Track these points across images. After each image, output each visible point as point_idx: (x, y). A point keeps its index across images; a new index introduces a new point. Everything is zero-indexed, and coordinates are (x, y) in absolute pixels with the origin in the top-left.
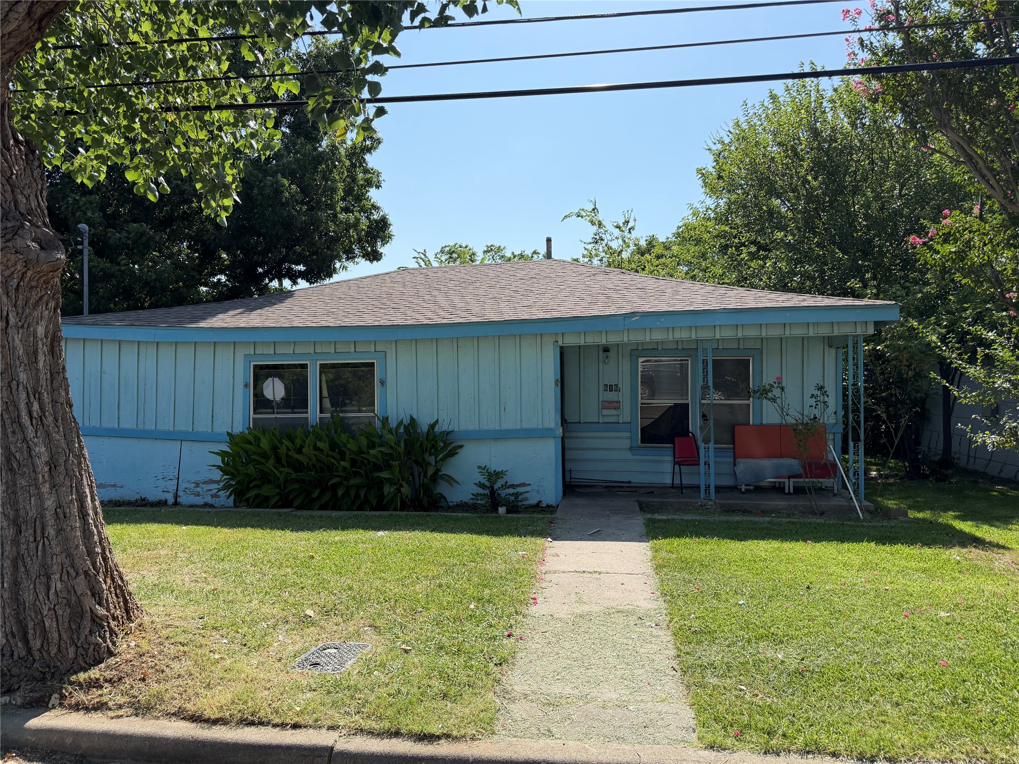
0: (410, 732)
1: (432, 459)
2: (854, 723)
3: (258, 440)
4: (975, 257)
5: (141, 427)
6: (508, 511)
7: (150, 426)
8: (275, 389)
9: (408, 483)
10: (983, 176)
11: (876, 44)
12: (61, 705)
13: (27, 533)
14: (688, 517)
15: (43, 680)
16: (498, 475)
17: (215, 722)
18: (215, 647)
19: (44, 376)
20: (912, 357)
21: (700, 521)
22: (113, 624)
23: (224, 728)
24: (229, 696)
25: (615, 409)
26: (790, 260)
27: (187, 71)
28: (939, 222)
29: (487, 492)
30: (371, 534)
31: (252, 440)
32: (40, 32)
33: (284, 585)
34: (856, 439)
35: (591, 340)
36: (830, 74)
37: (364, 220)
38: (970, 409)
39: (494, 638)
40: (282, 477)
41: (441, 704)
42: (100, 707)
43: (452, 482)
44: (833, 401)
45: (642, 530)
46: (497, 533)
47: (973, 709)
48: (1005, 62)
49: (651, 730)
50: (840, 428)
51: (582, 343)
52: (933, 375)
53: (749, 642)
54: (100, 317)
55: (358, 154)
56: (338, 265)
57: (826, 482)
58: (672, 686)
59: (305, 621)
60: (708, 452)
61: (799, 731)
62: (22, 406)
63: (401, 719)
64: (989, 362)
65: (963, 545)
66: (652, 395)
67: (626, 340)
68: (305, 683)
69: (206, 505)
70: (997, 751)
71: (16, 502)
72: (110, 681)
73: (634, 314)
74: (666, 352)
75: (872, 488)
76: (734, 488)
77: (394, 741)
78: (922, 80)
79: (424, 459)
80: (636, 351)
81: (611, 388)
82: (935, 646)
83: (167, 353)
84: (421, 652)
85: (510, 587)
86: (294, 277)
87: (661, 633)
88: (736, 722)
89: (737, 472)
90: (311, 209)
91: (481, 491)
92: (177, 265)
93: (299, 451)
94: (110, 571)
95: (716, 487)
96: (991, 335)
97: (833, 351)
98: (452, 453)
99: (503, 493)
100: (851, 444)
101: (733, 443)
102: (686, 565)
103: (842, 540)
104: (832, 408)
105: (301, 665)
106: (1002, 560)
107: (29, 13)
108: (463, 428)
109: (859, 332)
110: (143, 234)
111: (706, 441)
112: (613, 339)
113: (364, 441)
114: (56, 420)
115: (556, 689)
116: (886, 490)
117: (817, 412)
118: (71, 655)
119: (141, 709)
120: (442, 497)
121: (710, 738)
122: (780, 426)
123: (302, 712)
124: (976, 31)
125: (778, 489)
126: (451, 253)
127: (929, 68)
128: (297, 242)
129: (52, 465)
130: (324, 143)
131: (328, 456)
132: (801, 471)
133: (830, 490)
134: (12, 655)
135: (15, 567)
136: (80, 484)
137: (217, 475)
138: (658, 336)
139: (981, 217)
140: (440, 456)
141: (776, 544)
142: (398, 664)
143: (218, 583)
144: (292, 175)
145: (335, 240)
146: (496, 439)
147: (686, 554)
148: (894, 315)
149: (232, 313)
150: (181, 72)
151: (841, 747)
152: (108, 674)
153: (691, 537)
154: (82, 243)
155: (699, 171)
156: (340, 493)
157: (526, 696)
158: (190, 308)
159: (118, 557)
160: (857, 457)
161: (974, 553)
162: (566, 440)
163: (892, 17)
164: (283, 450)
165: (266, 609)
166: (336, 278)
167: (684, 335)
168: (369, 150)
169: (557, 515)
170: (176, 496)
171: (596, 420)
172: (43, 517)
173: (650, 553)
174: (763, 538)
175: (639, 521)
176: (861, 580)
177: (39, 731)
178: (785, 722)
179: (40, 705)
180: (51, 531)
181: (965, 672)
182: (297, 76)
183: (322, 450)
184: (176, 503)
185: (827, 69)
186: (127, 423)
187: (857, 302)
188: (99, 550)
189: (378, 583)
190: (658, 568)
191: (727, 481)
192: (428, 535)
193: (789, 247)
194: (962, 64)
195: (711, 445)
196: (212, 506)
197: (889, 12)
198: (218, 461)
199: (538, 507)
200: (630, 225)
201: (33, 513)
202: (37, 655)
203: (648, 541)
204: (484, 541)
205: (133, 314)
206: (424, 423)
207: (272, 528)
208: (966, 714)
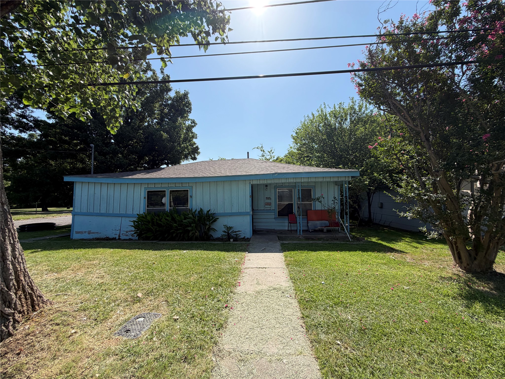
1: (208, 223)
3: (147, 217)
5: (108, 212)
6: (234, 241)
7: (111, 212)
16: (231, 228)
21: (299, 243)
22: (18, 316)
25: (269, 205)
29: (226, 234)
30: (181, 252)
31: (145, 217)
34: (346, 214)
35: (261, 182)
37: (190, 146)
39: (219, 309)
40: (154, 230)
43: (215, 231)
44: (338, 202)
45: (280, 248)
46: (228, 250)
51: (259, 183)
56: (182, 161)
57: (336, 228)
58: (303, 340)
59: (136, 300)
60: (300, 220)
66: (281, 201)
67: (273, 182)
69: (130, 239)
73: (276, 173)
74: (286, 187)
76: (308, 231)
79: (205, 222)
80: (276, 186)
81: (268, 198)
83: (117, 188)
85: (230, 277)
87: (293, 301)
89: (309, 225)
91: (224, 234)
93: (161, 220)
95: (303, 230)
97: (337, 186)
98: (215, 221)
99: (232, 234)
100: (345, 216)
101: (307, 216)
102: (297, 263)
104: (338, 204)
105: (120, 332)
108: (218, 212)
109: (347, 180)
111: (300, 216)
112: (269, 182)
117: (334, 206)
120: (211, 235)
122: (321, 210)
125: (321, 231)
131: (170, 222)
132: (329, 225)
133: (338, 231)
137: (133, 229)
138: (283, 181)
140: (211, 222)
146: (230, 216)
147: (296, 258)
148: (358, 174)
149: (142, 174)
153: (297, 251)
156: (174, 235)
160: (347, 220)
162: (254, 216)
164: (155, 220)
167: (292, 181)
168: (193, 127)
169: (250, 242)
170: (119, 236)
171: (263, 209)
173: (283, 258)
175: (278, 244)
181: (438, 327)
183: (168, 220)
184: (119, 239)
186: (103, 211)
187: (346, 170)
190: (288, 265)
191: (306, 229)
195: (301, 217)
198: (132, 224)
199: (244, 239)
200: (272, 152)
203: (283, 253)
204: (223, 254)
206: (205, 210)
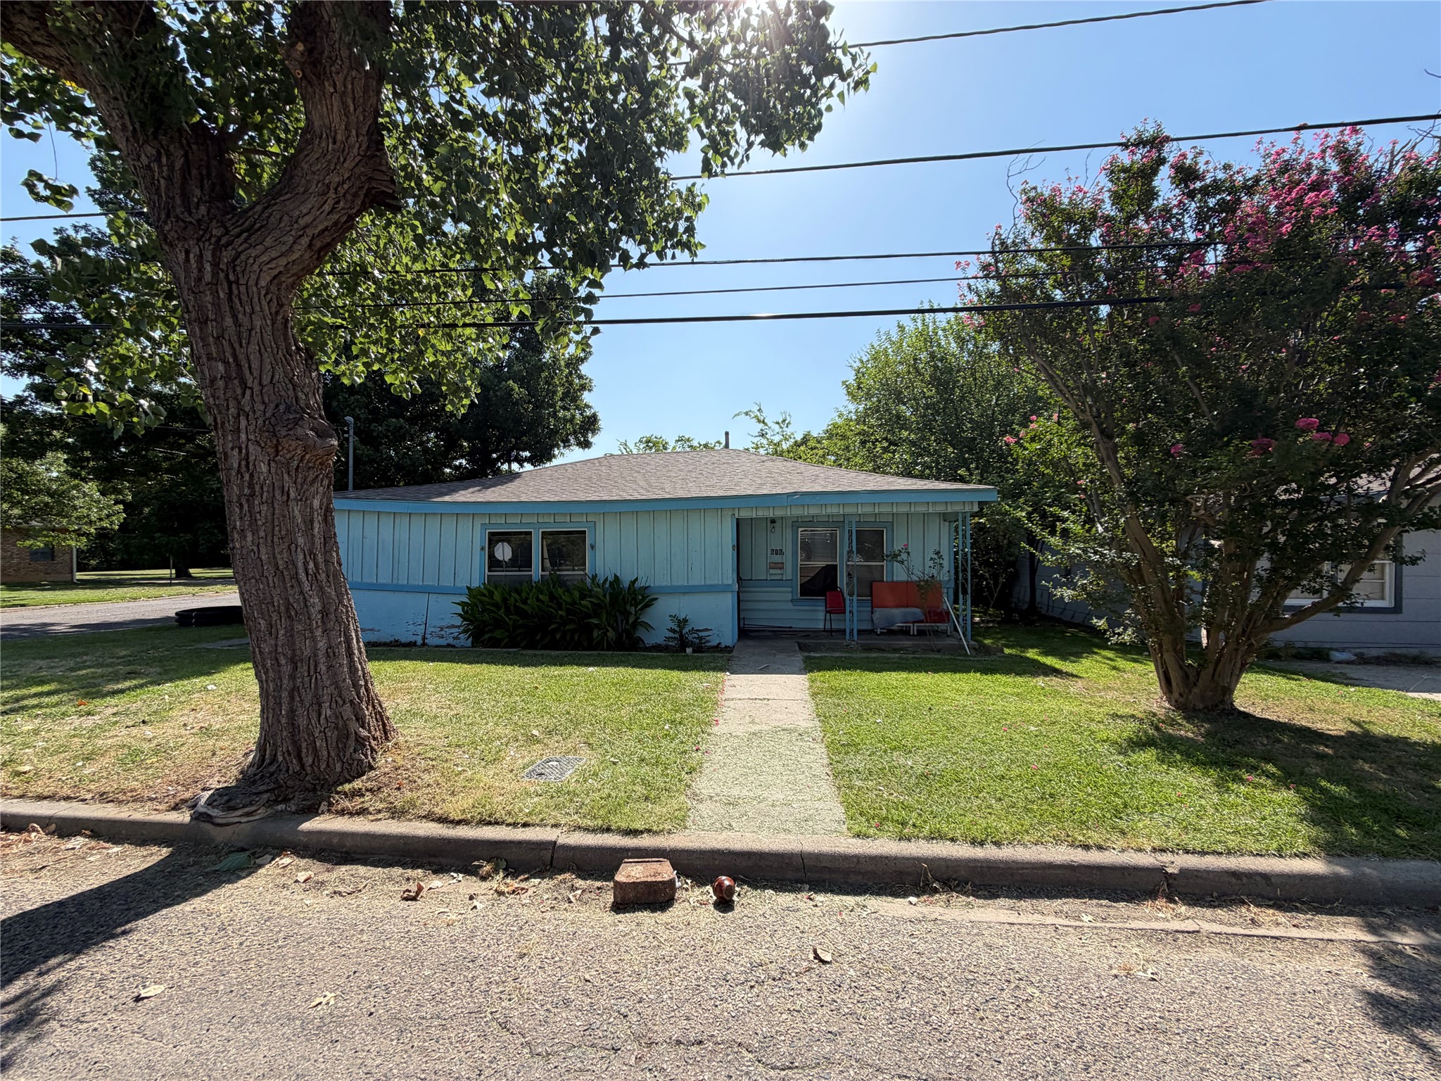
0: (619, 828)
1: (633, 609)
2: (968, 814)
3: (491, 593)
4: (1055, 453)
5: (396, 582)
6: (694, 651)
7: (403, 581)
8: (504, 552)
9: (613, 628)
10: (1061, 391)
11: (980, 288)
12: (329, 811)
13: (303, 669)
14: (837, 654)
15: (314, 790)
16: (685, 622)
17: (459, 822)
18: (459, 761)
19: (318, 541)
20: (1007, 528)
21: (846, 658)
22: (373, 743)
23: (466, 827)
24: (471, 801)
25: (780, 569)
26: (912, 454)
27: (439, 296)
28: (1027, 427)
29: (677, 635)
30: (583, 669)
31: (487, 593)
32: (320, 261)
33: (513, 710)
34: (965, 592)
35: (761, 513)
36: (945, 310)
37: (578, 416)
38: (1052, 570)
39: (685, 752)
40: (511, 623)
41: (643, 805)
42: (362, 812)
43: (649, 628)
44: (947, 563)
45: (802, 665)
46: (685, 669)
47: (1057, 803)
48: (1077, 305)
49: (811, 823)
50: (952, 584)
51: (754, 516)
52: (1023, 544)
53: (885, 751)
54: (362, 493)
55: (574, 363)
56: (556, 452)
57: (942, 626)
58: (827, 787)
59: (533, 740)
60: (852, 603)
61: (925, 822)
62: (300, 565)
63: (611, 817)
64: (1065, 533)
65: (1046, 675)
66: (808, 558)
67: (788, 514)
68: (532, 790)
69: (449, 645)
70: (1076, 835)
71: (294, 644)
72: (371, 790)
73: (796, 493)
74: (820, 523)
75: (977, 631)
76: (872, 632)
77: (606, 835)
78: (1016, 317)
79: (626, 609)
80: (797, 523)
81: (777, 552)
82: (1027, 754)
83: (417, 523)
84: (626, 764)
85: (697, 712)
86: (521, 461)
87: (817, 746)
88: (877, 815)
89: (874, 619)
90: (536, 407)
91: (672, 635)
92: (426, 451)
93: (525, 602)
94: (371, 700)
95: (858, 631)
96: (1066, 514)
97: (947, 524)
98: (649, 605)
99: (690, 638)
100: (961, 596)
101: (872, 596)
102: (835, 692)
103: (955, 671)
104: (946, 568)
105: (529, 775)
106: (1075, 687)
107: (310, 245)
108: (658, 584)
109: (967, 509)
110: (401, 427)
111: (851, 594)
112: (779, 513)
113: (576, 594)
114: (328, 576)
115: (735, 792)
116: (987, 632)
117: (935, 572)
118: (338, 769)
119: (396, 813)
120: (641, 640)
121: (857, 828)
122: (907, 582)
123: (530, 813)
124: (1055, 281)
125: (905, 632)
126: (648, 442)
127: (1020, 308)
128: (524, 433)
129: (325, 613)
130: (547, 355)
131: (547, 606)
132: (923, 617)
133: (944, 632)
134: (287, 770)
135: (292, 697)
136: (347, 628)
137: (458, 621)
138: (813, 511)
139: (1059, 423)
140: (639, 607)
141: (904, 675)
142: (608, 773)
143: (460, 709)
144: (521, 381)
145: (554, 432)
146: (684, 593)
147: (835, 683)
148: (994, 497)
149: (471, 490)
150: (434, 297)
151: (958, 834)
152: (369, 785)
153: (839, 670)
154: (347, 432)
155: (844, 383)
156: (558, 636)
157: (711, 797)
158: (436, 486)
159: (377, 688)
160: (965, 605)
161: (1055, 681)
162: (741, 594)
163: (993, 268)
164: (512, 601)
165: (500, 730)
166: (555, 462)
167: (835, 510)
169: (734, 654)
170: (424, 638)
171: (765, 578)
172: (316, 655)
173: (807, 684)
174: (894, 670)
175: (799, 658)
176: (969, 702)
177: (310, 833)
178: (914, 815)
179: (312, 811)
180: (323, 668)
181: (1050, 773)
182: (530, 302)
183: (543, 602)
184: (424, 644)
185: (944, 307)
186: (384, 579)
187: (965, 487)
188: (362, 683)
189: (590, 708)
190: (814, 695)
191: (867, 626)
192: (630, 670)
193: (913, 443)
194: (1044, 306)
195: (855, 598)
196: (453, 646)
197: (990, 264)
198: (459, 610)
199: (717, 648)
200: (787, 422)
201: (307, 652)
202: (309, 769)
203: (806, 674)
204: (675, 675)
205: (389, 490)
206: (626, 580)
207: (503, 664)
208: (1052, 806)
